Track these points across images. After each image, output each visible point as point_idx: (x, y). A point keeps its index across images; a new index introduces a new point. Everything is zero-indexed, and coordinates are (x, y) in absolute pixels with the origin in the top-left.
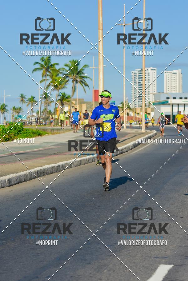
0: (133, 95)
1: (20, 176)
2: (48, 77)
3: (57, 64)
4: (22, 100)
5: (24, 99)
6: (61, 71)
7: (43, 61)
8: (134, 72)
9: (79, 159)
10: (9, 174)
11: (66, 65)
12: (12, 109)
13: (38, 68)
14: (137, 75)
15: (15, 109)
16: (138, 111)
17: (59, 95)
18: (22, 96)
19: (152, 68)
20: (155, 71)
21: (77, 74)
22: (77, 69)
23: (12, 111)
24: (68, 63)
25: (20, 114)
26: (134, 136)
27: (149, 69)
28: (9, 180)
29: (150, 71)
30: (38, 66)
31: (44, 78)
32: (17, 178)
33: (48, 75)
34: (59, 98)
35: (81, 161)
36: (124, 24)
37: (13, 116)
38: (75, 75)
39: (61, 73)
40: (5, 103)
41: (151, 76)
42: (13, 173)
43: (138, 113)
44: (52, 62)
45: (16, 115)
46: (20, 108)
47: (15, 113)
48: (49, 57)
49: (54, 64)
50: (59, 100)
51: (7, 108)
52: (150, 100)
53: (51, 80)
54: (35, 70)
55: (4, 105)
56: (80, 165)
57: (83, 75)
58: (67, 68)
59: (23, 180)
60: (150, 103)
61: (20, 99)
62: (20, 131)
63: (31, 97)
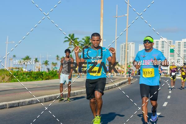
0: (121, 58)
1: (52, 97)
3: (78, 38)
4: (58, 59)
5: (59, 58)
7: (70, 36)
8: (122, 45)
10: (45, 95)
11: (83, 39)
12: (52, 63)
13: (67, 41)
14: (124, 46)
16: (123, 67)
18: (58, 57)
19: (132, 43)
20: (134, 45)
23: (51, 65)
25: (56, 67)
27: (131, 43)
28: (45, 98)
30: (67, 39)
31: (70, 46)
32: (50, 98)
33: (72, 45)
36: (116, 16)
37: (52, 67)
39: (80, 44)
40: (47, 60)
41: (131, 47)
44: (75, 37)
46: (56, 63)
47: (53, 66)
48: (74, 34)
49: (76, 39)
51: (48, 63)
54: (65, 41)
55: (47, 61)
58: (84, 41)
59: (53, 99)
60: (130, 62)
61: (56, 58)
62: (55, 75)
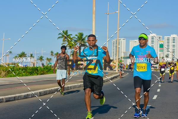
0: (113, 53)
1: (46, 91)
2: (66, 42)
3: (71, 35)
4: (52, 55)
5: (53, 54)
6: (73, 39)
7: (63, 33)
8: (113, 40)
9: (80, 84)
10: (40, 90)
12: (46, 59)
13: (61, 37)
14: (115, 42)
15: (48, 59)
17: (72, 52)
18: (52, 52)
19: (123, 39)
20: (125, 40)
21: (82, 40)
22: (82, 38)
23: (46, 60)
24: (77, 34)
25: (51, 62)
26: (111, 74)
27: (122, 39)
28: (40, 92)
29: (122, 40)
30: (61, 36)
31: (64, 42)
32: (44, 92)
33: (66, 41)
34: (72, 53)
35: (81, 85)
36: (108, 13)
37: (47, 63)
38: (81, 41)
39: (73, 40)
40: (42, 55)
41: (122, 43)
42: (42, 89)
43: (115, 63)
44: (69, 34)
45: (48, 62)
46: (51, 59)
48: (67, 31)
49: (70, 35)
50: (72, 54)
51: (43, 59)
52: (122, 56)
53: (67, 43)
54: (59, 38)
55: (42, 56)
56: (80, 87)
57: (85, 41)
58: (77, 37)
59: (48, 93)
60: (121, 57)
61: (51, 53)
62: (50, 70)
63: (56, 53)
